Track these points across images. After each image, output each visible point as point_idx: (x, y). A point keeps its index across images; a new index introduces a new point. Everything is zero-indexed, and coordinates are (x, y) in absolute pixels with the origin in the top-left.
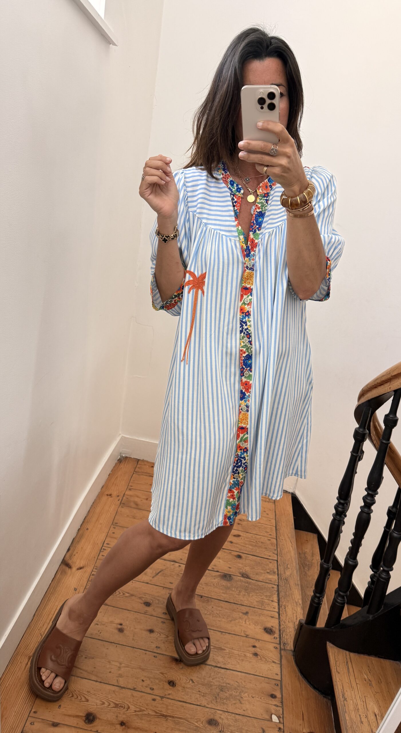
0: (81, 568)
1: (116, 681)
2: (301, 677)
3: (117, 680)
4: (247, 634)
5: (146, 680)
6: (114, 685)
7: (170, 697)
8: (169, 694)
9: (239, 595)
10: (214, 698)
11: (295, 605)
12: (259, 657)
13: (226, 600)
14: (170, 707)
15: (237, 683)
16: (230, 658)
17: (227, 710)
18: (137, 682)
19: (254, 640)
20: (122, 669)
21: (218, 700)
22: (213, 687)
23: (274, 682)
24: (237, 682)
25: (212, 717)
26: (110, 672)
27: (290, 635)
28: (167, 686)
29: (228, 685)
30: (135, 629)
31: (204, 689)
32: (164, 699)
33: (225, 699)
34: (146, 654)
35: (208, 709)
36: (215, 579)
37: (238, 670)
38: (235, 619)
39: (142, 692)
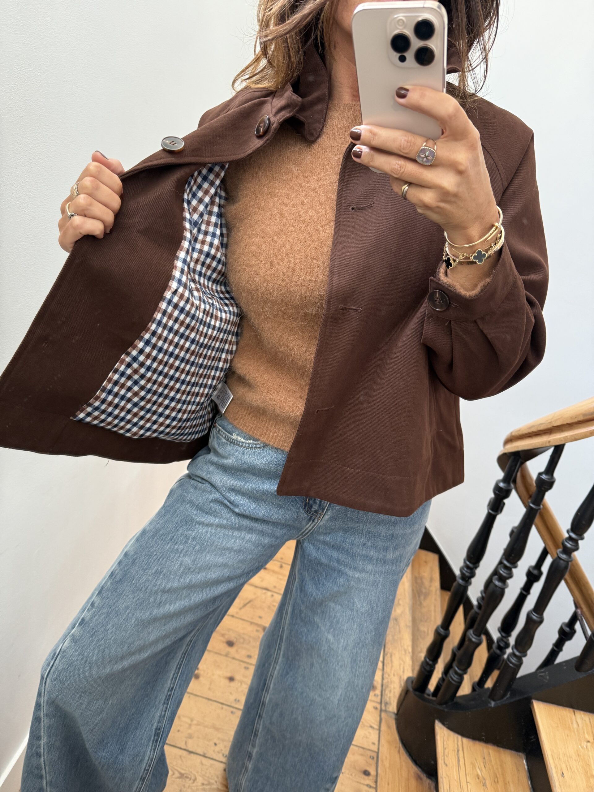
1: (184, 743)
2: (402, 750)
3: (186, 742)
5: (219, 743)
6: (181, 748)
11: (403, 653)
18: (208, 745)
20: (193, 727)
23: (369, 753)
26: (179, 731)
27: (394, 692)
30: (213, 674)
34: (222, 708)
39: (212, 759)
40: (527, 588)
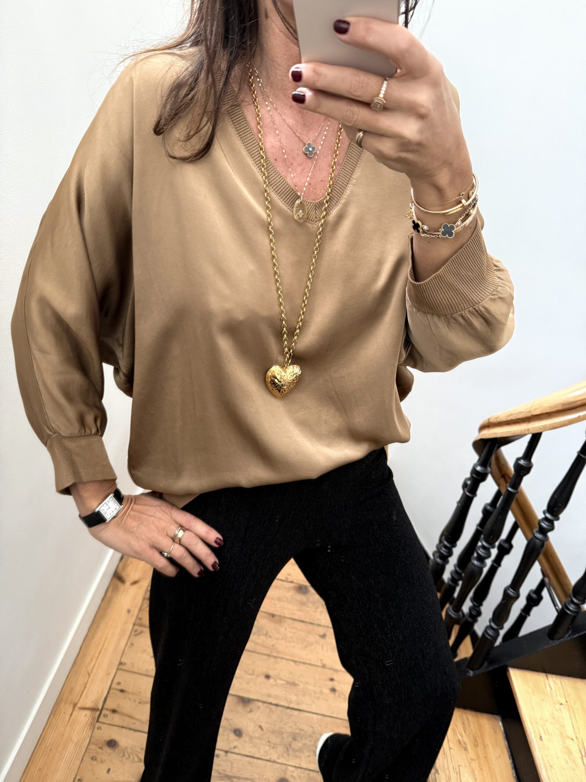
0: (135, 583)
4: (324, 662)
7: (236, 750)
8: (235, 747)
9: (315, 612)
10: (286, 750)
12: (337, 694)
13: (301, 619)
14: (235, 765)
15: (311, 729)
16: (304, 695)
17: (300, 764)
19: (332, 671)
21: (291, 752)
22: (285, 735)
24: (312, 727)
25: (282, 775)
28: (233, 736)
29: (302, 732)
31: (274, 739)
32: (229, 754)
33: (297, 751)
35: (277, 766)
36: (288, 592)
37: (314, 711)
38: (311, 644)
40: (498, 561)
